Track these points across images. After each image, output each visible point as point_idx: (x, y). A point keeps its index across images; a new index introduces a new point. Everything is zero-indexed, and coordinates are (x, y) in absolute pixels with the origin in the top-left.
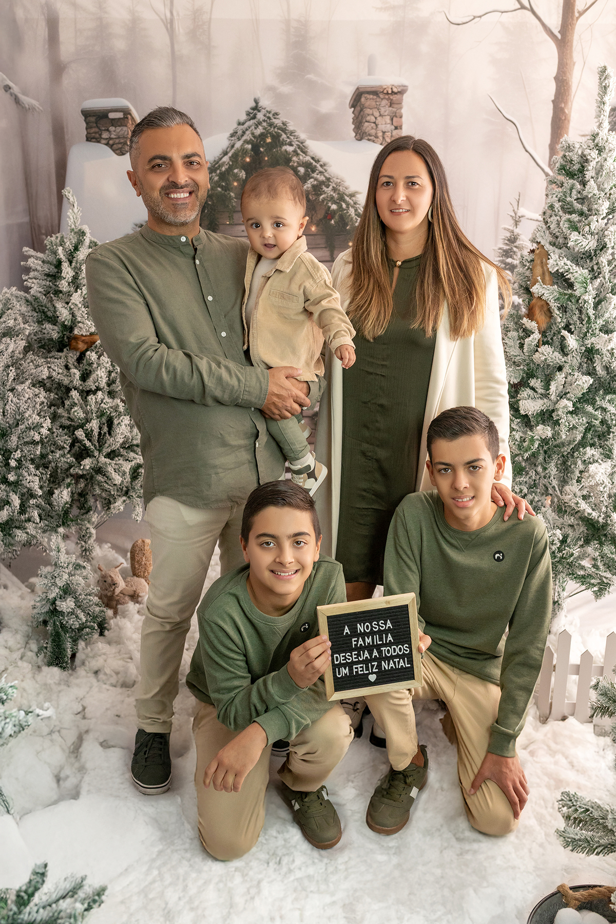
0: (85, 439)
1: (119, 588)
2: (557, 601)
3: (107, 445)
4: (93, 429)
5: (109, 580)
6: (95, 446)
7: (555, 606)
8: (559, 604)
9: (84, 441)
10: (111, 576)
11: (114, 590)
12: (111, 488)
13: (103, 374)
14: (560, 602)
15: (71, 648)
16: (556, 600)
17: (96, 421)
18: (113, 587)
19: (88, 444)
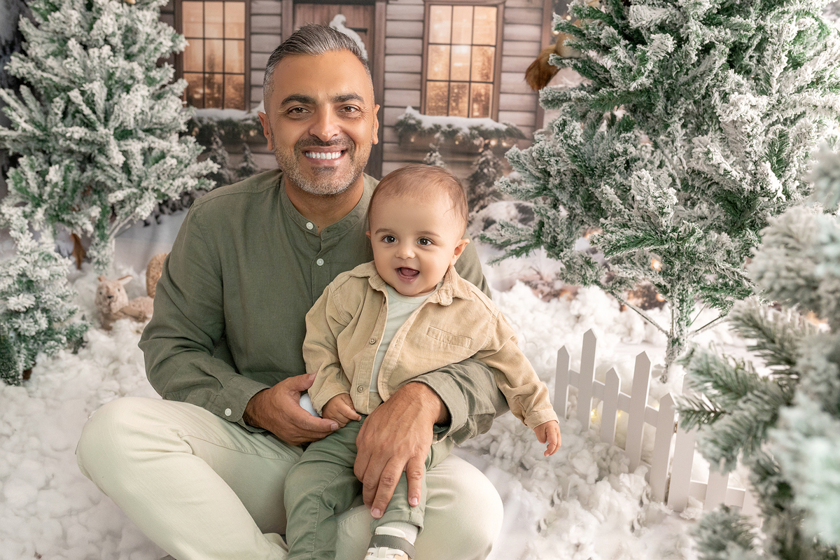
0: (82, 103)
1: (117, 303)
2: (677, 340)
3: (113, 117)
4: (94, 92)
5: (104, 291)
6: (98, 117)
7: (675, 347)
8: (680, 344)
9: (80, 105)
10: (107, 288)
11: (109, 304)
12: (117, 174)
13: (109, 21)
14: (681, 341)
15: (26, 362)
16: (676, 336)
17: (99, 83)
18: (108, 300)
19: (87, 111)
